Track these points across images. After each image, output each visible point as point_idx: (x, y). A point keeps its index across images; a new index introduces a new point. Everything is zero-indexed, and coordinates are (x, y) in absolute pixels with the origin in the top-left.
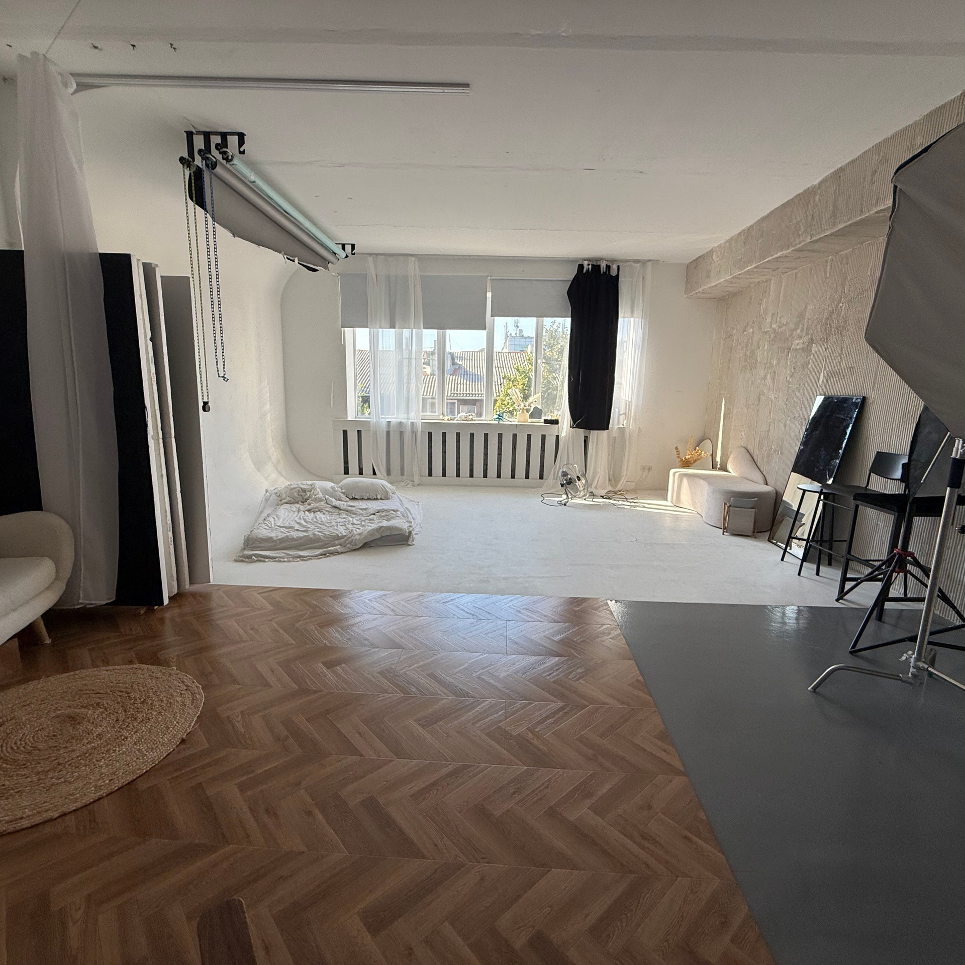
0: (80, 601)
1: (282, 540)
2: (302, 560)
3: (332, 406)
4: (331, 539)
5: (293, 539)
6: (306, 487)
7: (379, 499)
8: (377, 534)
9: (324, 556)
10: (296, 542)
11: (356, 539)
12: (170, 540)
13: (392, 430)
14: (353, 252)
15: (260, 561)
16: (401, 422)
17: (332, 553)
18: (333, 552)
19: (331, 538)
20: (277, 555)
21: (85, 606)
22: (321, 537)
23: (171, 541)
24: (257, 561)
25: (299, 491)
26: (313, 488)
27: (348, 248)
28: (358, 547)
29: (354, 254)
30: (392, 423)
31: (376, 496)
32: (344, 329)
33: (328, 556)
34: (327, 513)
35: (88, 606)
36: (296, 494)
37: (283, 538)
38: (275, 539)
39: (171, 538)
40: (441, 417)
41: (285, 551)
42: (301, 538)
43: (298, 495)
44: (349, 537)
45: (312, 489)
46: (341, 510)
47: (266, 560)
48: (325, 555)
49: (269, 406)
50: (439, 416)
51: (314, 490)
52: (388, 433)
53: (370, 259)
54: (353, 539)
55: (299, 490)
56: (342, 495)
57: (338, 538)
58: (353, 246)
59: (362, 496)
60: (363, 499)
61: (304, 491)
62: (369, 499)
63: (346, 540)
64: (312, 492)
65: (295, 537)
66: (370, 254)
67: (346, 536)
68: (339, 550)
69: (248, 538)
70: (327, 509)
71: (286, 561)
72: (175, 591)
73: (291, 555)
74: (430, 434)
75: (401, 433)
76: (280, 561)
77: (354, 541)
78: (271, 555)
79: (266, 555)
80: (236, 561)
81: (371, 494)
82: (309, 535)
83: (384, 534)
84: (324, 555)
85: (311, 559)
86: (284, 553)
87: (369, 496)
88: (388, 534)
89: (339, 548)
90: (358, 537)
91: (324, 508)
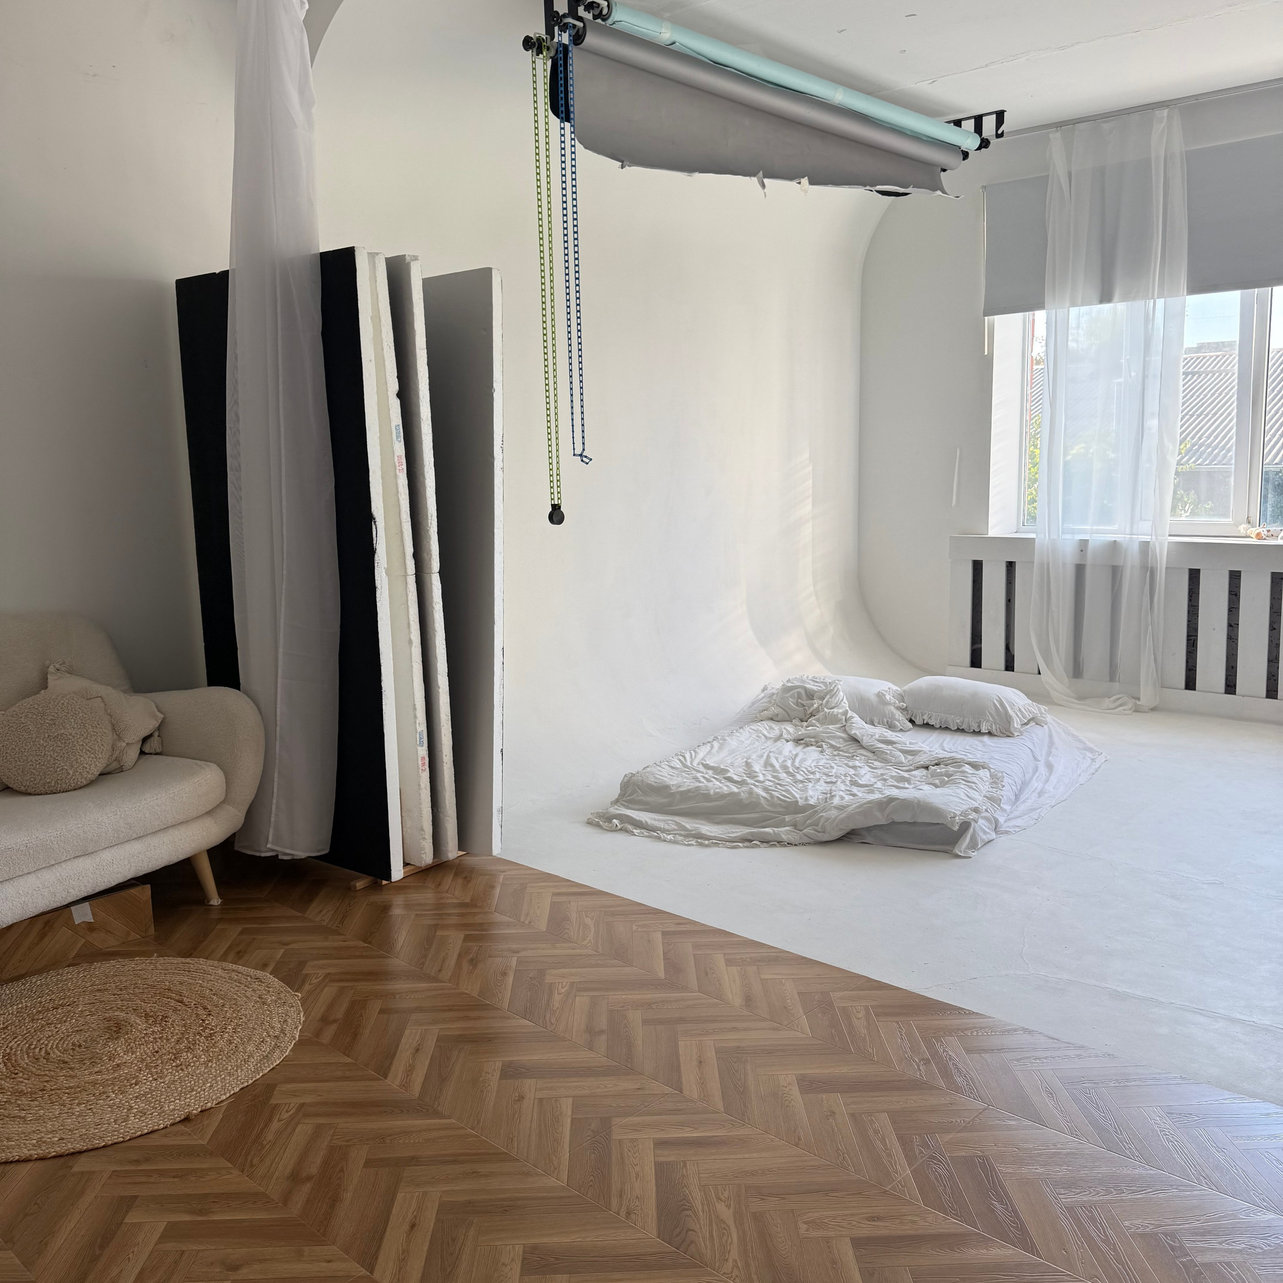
0: (269, 846)
1: (687, 795)
2: (701, 845)
3: (954, 503)
4: (781, 809)
5: (706, 797)
6: (815, 688)
7: (984, 734)
8: (878, 814)
9: (747, 844)
10: (710, 804)
11: (828, 819)
12: (420, 763)
13: (1089, 561)
14: (1000, 132)
15: (626, 831)
16: (1115, 541)
17: (767, 842)
18: (770, 838)
19: (782, 807)
20: (662, 825)
21: (277, 856)
22: (763, 801)
23: (423, 764)
24: (621, 829)
25: (799, 696)
26: (832, 690)
27: (989, 124)
28: (826, 837)
29: (1001, 135)
30: (1091, 545)
31: (979, 726)
32: (991, 318)
33: (756, 846)
34: (828, 751)
35: (280, 857)
36: (791, 702)
37: (689, 791)
38: (674, 789)
39: (423, 758)
40: (1243, 529)
41: (677, 819)
42: (722, 796)
43: (797, 704)
44: (816, 811)
45: (827, 693)
46: (863, 747)
47: (636, 831)
48: (751, 841)
49: (809, 507)
50: (1236, 525)
51: (831, 698)
52: (1080, 570)
53: (1056, 137)
54: (822, 816)
55: (799, 693)
56: (898, 714)
57: (793, 808)
58: (1000, 116)
59: (946, 721)
60: (947, 728)
61: (810, 695)
62: (960, 730)
63: (809, 817)
64: (824, 701)
65: (712, 792)
66: (1059, 125)
67: (812, 807)
68: (784, 837)
69: (629, 781)
70: (833, 743)
71: (670, 841)
72: (427, 857)
73: (685, 829)
74: (1194, 576)
75: (1115, 572)
76: (659, 838)
77: (822, 820)
78: (650, 822)
79: (640, 822)
80: (590, 823)
81: (966, 720)
82: (739, 793)
83: (898, 818)
84: (747, 841)
85: (717, 845)
86: (677, 823)
87: (962, 722)
88: (908, 818)
89: (787, 832)
90: (833, 813)
91: (828, 738)
